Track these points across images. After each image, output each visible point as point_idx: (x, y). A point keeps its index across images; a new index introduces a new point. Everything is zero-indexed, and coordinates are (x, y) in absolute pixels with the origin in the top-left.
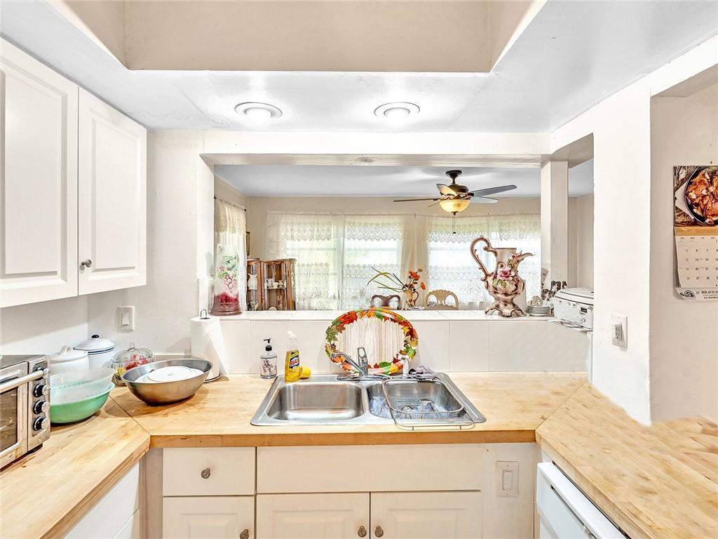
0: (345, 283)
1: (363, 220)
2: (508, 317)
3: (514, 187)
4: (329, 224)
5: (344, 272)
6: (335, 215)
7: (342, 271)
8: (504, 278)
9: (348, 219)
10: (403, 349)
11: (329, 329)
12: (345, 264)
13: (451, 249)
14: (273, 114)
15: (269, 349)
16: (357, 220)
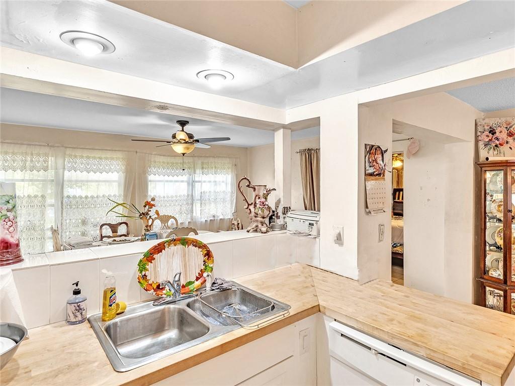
0: (64, 214)
1: (86, 153)
2: (265, 233)
3: (228, 139)
4: (46, 155)
5: (64, 204)
6: (53, 146)
7: (62, 203)
8: (262, 206)
9: (68, 152)
10: (203, 267)
11: (141, 261)
12: (65, 194)
13: (167, 181)
14: (105, 48)
15: (77, 292)
16: (78, 153)
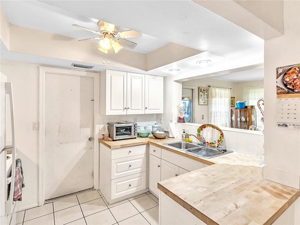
10: (219, 139)
11: (198, 129)
15: (184, 132)
